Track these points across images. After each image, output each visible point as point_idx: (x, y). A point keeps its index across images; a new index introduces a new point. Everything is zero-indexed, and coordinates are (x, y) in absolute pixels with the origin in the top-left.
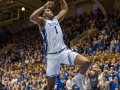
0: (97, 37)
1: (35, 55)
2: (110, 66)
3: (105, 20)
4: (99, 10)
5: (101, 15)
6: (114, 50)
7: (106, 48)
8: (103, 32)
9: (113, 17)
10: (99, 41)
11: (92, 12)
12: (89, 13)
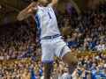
0: (71, 35)
1: (10, 51)
2: (83, 63)
3: (79, 18)
4: (73, 9)
5: (75, 14)
6: (87, 47)
7: (79, 46)
8: (77, 30)
9: (87, 16)
10: (73, 39)
11: (66, 11)
12: (64, 12)
